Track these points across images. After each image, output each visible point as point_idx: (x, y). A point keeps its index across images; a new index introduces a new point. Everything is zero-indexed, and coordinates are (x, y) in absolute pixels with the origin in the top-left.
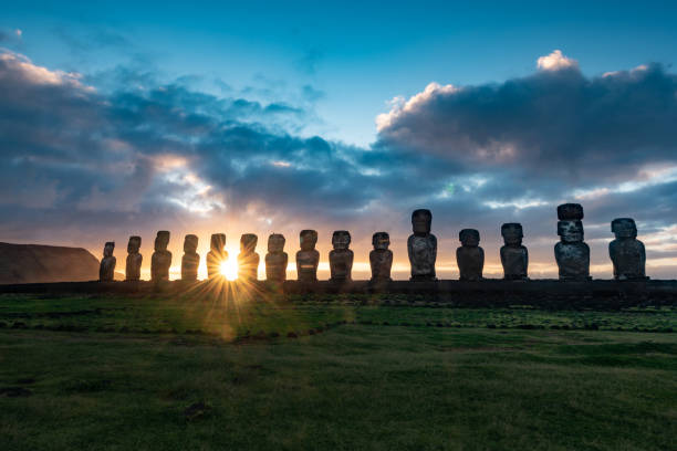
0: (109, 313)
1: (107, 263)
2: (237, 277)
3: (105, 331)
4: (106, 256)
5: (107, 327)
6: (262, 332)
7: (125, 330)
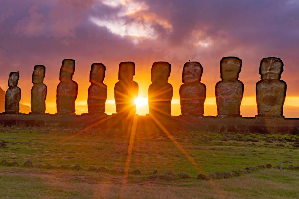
0: (15, 147)
1: (12, 96)
2: (148, 112)
3: (10, 165)
4: (10, 88)
5: (11, 161)
6: (170, 173)
7: (28, 164)
